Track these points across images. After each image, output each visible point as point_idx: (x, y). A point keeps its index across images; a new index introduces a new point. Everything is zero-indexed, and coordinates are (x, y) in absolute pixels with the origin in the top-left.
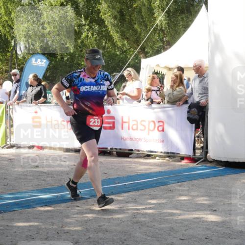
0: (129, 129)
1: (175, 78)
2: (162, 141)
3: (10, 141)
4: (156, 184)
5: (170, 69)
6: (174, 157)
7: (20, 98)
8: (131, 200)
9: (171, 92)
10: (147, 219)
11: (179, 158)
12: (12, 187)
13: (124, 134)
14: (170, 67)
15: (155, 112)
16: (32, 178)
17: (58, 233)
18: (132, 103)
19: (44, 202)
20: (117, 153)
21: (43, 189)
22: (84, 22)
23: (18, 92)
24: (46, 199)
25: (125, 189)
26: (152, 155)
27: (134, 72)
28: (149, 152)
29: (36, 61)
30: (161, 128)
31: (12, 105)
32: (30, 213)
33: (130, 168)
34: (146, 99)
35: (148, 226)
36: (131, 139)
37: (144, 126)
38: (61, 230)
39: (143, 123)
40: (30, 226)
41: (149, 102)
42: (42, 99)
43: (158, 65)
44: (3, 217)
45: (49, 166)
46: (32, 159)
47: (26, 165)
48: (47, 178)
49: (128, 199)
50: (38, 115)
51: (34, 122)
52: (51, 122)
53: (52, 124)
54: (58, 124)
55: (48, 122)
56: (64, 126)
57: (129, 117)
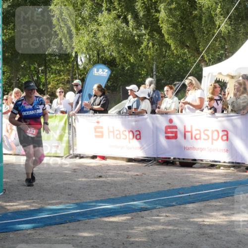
0: (192, 138)
1: (238, 86)
2: (227, 151)
3: (73, 152)
4: (222, 194)
5: (232, 77)
6: (239, 167)
8: (196, 211)
9: (235, 100)
10: (214, 231)
11: (244, 168)
12: (77, 197)
14: (232, 75)
17: (123, 244)
18: (195, 112)
19: (109, 212)
20: (180, 163)
21: (107, 199)
22: (144, 32)
23: (80, 102)
24: (110, 209)
25: (190, 200)
26: (216, 165)
27: (195, 81)
28: (213, 161)
29: (98, 71)
30: (225, 138)
31: (74, 115)
32: (95, 224)
34: (209, 108)
35: (215, 238)
36: (194, 148)
38: (126, 241)
40: (96, 236)
41: (212, 110)
43: (220, 73)
44: (68, 227)
45: (113, 176)
46: (95, 169)
47: (89, 175)
48: (110, 188)
49: (193, 210)
50: (100, 125)
51: (96, 132)
52: (113, 132)
53: (114, 134)
54: (120, 134)
55: (109, 132)
56: (126, 135)
57: (191, 126)
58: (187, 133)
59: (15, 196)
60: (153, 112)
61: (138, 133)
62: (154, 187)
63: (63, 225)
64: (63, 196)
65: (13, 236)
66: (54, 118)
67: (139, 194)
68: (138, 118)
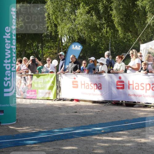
3: (59, 96)
7: (65, 70)
8: (136, 134)
12: (61, 125)
13: (130, 92)
15: (150, 78)
16: (73, 119)
18: (135, 72)
20: (126, 104)
21: (80, 126)
23: (64, 66)
25: (132, 127)
26: (149, 106)
28: (146, 103)
31: (60, 74)
32: (73, 141)
33: (134, 113)
35: (148, 152)
36: (135, 95)
37: (143, 87)
38: (92, 153)
39: (142, 85)
40: (73, 149)
42: (78, 70)
43: (151, 48)
44: (56, 143)
45: (84, 112)
46: (73, 108)
47: (69, 111)
48: (82, 119)
49: (134, 133)
50: (76, 80)
51: (73, 84)
52: (84, 84)
53: (85, 86)
54: (88, 86)
55: (82, 84)
56: (92, 87)
57: (133, 81)
58: (130, 86)
59: (23, 124)
60: (109, 72)
61: (100, 85)
62: (109, 119)
63: (53, 142)
64: (53, 124)
65: (22, 148)
66: (47, 75)
67: (100, 123)
68: (99, 76)
